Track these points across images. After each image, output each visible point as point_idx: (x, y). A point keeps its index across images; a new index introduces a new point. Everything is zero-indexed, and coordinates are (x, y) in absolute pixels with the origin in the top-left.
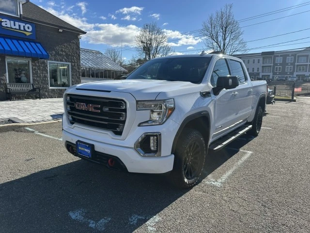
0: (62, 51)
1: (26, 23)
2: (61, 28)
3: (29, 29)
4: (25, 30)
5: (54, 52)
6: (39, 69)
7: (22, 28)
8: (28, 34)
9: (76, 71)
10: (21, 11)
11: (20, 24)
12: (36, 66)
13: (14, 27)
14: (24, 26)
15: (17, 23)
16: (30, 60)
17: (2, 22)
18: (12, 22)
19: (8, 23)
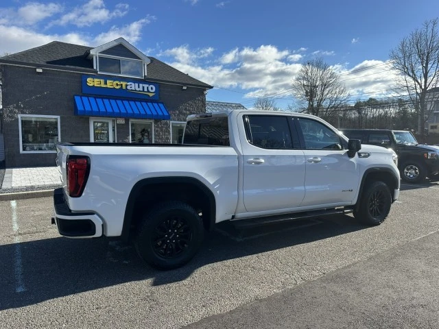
0: (186, 109)
1: (150, 83)
2: (185, 85)
3: (151, 89)
4: (148, 91)
5: (177, 112)
6: (162, 130)
7: (146, 90)
8: (151, 95)
10: (145, 72)
11: (144, 85)
12: (158, 127)
13: (138, 89)
14: (148, 88)
15: (141, 85)
16: (152, 121)
17: (127, 85)
18: (137, 85)
19: (133, 87)
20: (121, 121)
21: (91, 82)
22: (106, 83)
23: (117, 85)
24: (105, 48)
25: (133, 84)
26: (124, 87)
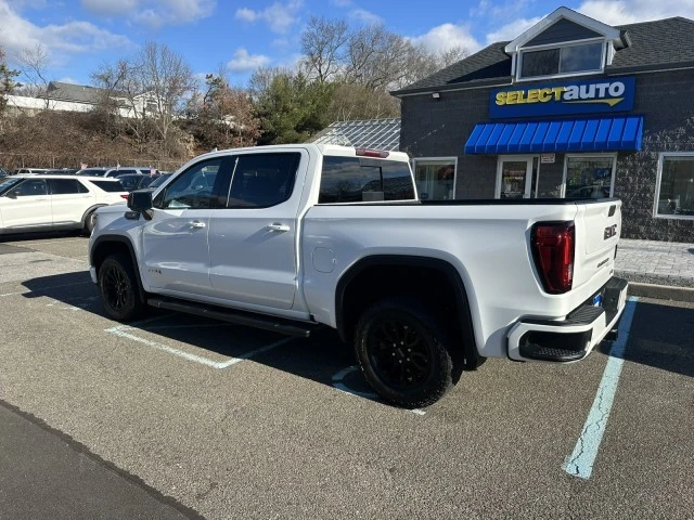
1: (614, 79)
4: (608, 96)
6: (633, 173)
7: (602, 94)
8: (612, 102)
10: (609, 60)
11: (598, 86)
12: (626, 166)
14: (607, 89)
15: (592, 87)
16: (614, 155)
17: (563, 93)
18: (583, 88)
19: (573, 93)
20: (550, 159)
21: (503, 99)
22: (525, 96)
23: (545, 95)
24: (530, 37)
25: (575, 88)
26: (557, 98)
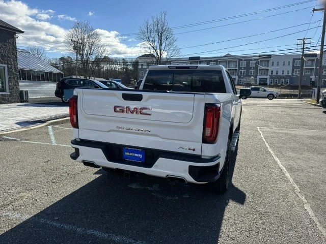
9: (13, 74)
